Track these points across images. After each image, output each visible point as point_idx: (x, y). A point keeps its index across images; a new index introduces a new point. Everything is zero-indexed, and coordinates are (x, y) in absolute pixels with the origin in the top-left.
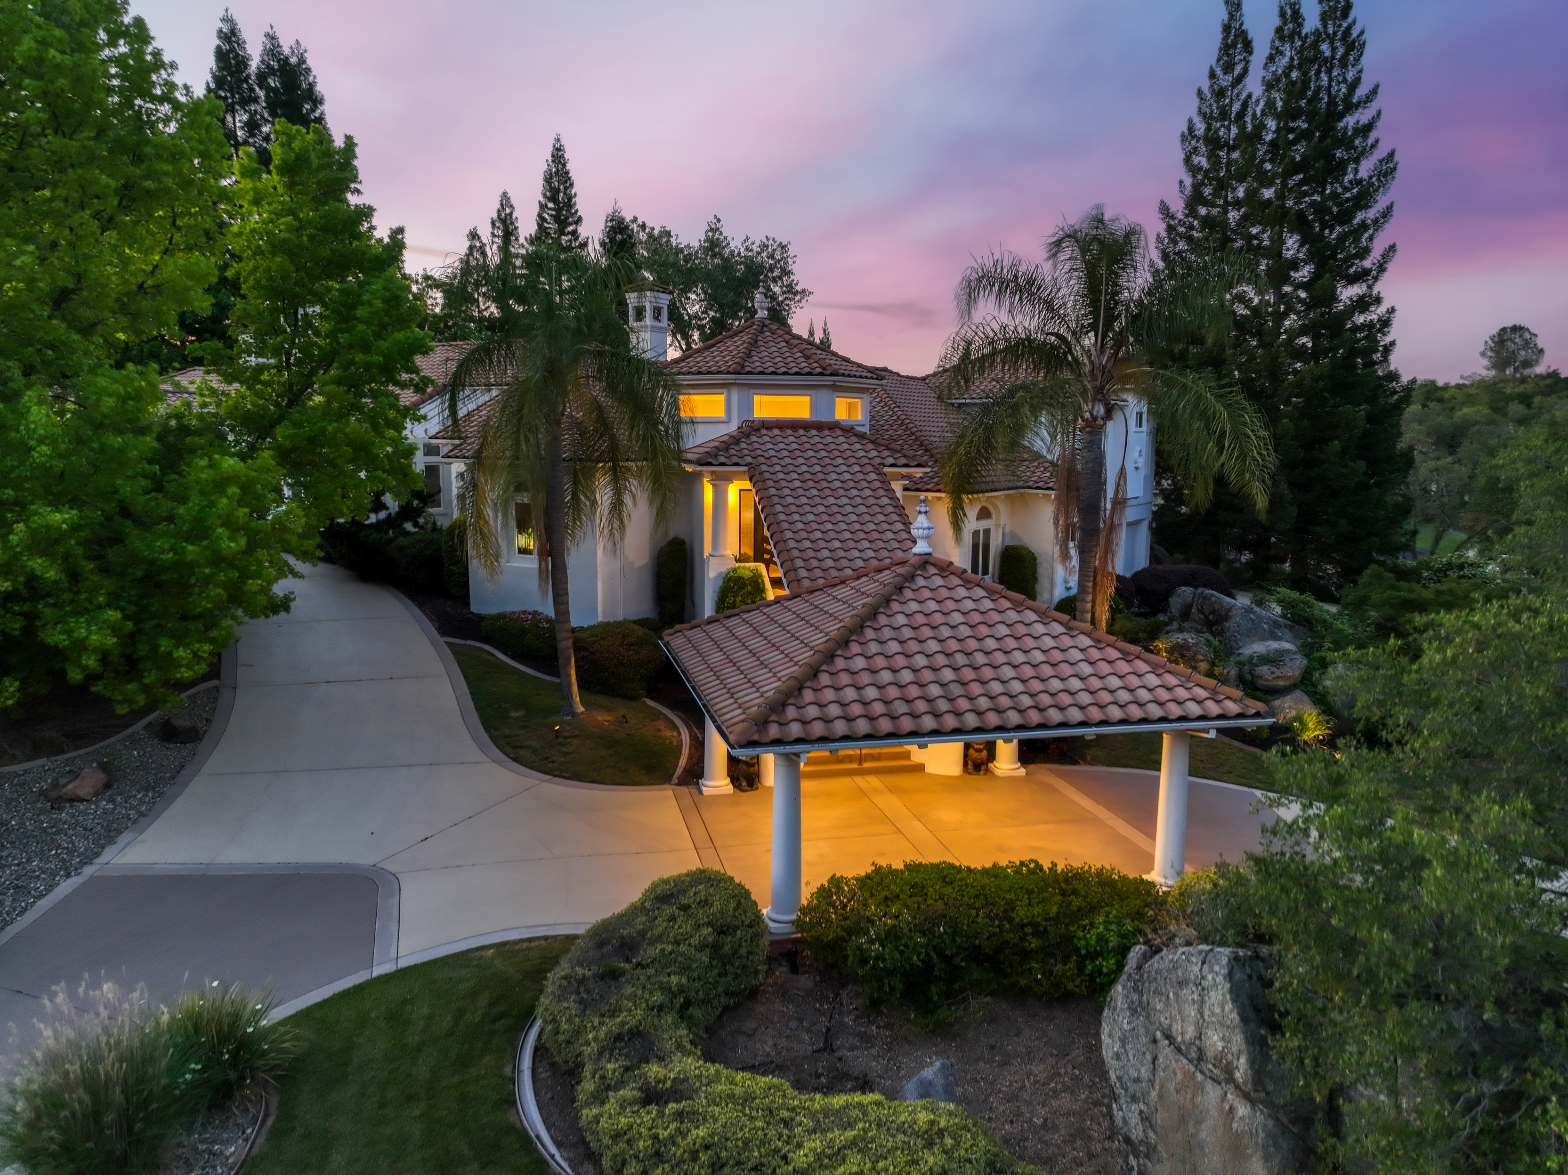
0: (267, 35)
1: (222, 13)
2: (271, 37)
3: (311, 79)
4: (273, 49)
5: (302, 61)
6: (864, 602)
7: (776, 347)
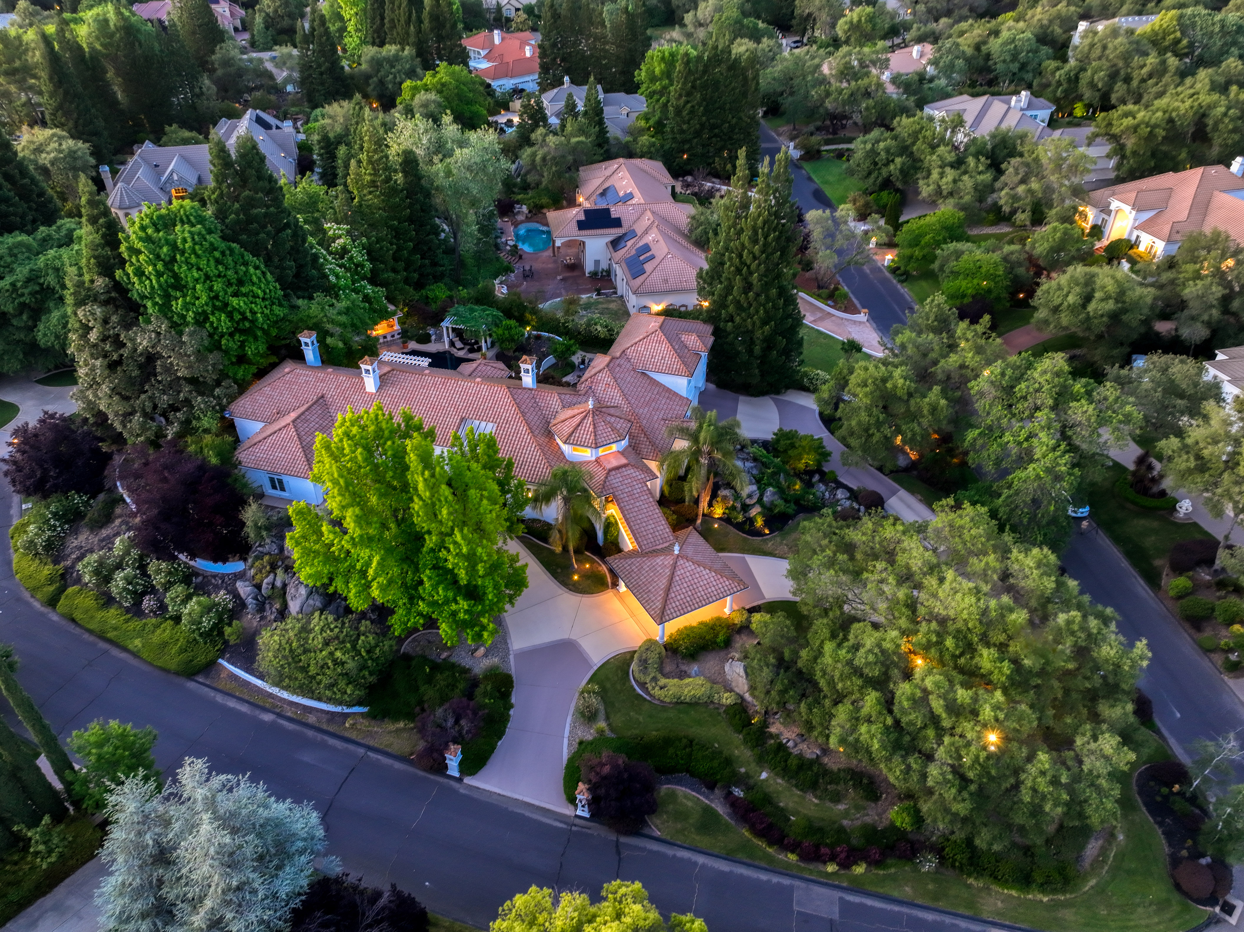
6: (668, 572)
7: (601, 426)
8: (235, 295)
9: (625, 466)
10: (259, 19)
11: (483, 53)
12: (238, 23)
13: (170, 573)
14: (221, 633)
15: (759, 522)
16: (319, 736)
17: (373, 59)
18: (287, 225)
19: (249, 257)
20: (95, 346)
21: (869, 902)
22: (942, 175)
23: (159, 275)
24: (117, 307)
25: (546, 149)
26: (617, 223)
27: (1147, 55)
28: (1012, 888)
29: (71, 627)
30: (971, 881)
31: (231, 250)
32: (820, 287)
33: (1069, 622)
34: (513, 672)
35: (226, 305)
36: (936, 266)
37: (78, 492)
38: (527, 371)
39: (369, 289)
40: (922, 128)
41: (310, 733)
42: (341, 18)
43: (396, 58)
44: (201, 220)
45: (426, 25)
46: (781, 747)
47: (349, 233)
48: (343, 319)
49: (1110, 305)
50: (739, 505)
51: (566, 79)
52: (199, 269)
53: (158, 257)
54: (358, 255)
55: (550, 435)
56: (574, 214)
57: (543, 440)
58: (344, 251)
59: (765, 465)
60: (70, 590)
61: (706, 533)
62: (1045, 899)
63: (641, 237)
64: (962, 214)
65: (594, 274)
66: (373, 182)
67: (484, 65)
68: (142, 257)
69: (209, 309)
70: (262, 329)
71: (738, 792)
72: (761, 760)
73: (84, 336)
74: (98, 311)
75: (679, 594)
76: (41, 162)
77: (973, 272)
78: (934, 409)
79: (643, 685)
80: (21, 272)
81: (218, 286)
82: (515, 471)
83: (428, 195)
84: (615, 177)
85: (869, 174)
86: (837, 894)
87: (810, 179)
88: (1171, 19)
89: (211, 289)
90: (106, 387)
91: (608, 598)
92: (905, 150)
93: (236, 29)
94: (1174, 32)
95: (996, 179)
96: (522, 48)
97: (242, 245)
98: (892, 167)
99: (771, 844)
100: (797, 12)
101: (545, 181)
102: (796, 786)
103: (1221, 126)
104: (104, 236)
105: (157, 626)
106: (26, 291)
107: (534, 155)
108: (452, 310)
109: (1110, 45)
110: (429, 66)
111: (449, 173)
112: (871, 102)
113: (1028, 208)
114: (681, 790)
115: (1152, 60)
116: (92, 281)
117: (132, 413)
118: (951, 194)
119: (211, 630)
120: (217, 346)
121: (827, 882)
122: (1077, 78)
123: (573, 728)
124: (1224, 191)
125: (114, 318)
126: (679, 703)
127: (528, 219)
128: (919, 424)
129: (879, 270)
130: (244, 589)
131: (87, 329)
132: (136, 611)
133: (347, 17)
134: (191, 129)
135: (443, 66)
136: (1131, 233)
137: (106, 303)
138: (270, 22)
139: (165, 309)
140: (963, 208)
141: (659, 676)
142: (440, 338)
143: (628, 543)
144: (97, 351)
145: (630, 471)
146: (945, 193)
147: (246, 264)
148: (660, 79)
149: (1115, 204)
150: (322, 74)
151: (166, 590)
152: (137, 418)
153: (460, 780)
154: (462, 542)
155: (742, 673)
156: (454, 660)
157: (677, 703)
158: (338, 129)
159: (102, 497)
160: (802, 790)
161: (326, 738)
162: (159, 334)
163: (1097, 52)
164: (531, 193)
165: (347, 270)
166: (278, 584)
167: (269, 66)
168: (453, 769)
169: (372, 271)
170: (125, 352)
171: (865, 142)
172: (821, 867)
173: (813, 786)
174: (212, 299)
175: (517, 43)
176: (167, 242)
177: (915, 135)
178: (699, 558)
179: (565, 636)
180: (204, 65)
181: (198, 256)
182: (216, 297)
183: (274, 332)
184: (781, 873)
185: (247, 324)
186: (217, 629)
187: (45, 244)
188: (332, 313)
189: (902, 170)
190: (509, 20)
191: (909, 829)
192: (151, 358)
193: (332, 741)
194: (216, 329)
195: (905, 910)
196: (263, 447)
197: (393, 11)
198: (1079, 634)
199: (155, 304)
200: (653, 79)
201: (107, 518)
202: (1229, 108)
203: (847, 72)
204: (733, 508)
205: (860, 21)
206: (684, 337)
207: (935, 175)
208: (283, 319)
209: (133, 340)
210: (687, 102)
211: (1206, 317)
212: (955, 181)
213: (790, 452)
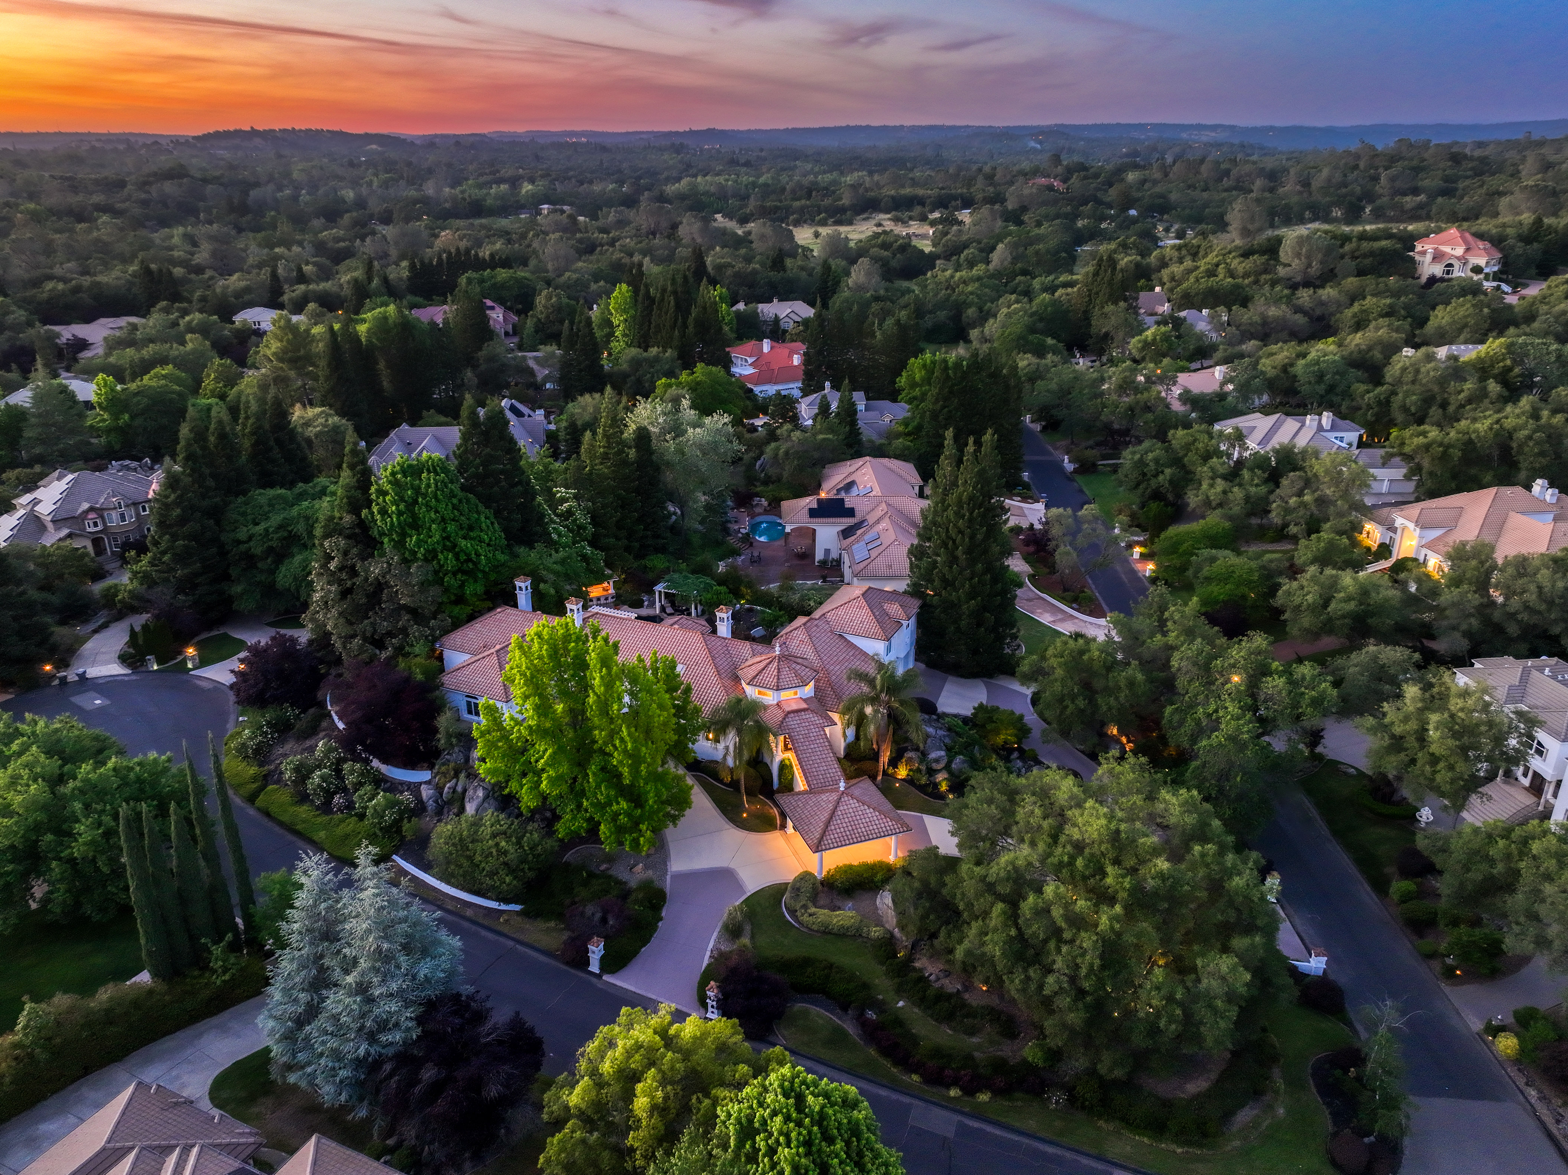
6: (831, 806)
7: (785, 671)
8: (464, 538)
9: (804, 710)
10: (530, 323)
11: (750, 360)
12: (510, 328)
13: (362, 774)
14: (399, 831)
15: (944, 787)
16: (474, 928)
17: (633, 359)
18: (520, 483)
19: (481, 507)
20: (333, 574)
21: (989, 1129)
22: (1212, 486)
23: (400, 513)
24: (358, 543)
25: (789, 444)
26: (851, 513)
27: (1465, 380)
28: (1144, 1135)
29: (265, 821)
30: (1101, 1123)
31: (468, 501)
32: (1065, 590)
33: (1203, 855)
34: (668, 890)
35: (455, 546)
36: (1190, 573)
37: (292, 705)
38: (722, 620)
39: (588, 550)
40: (1195, 440)
41: (466, 924)
42: (609, 324)
43: (657, 359)
44: (445, 470)
45: (691, 329)
46: (922, 980)
47: (576, 497)
48: (557, 567)
49: (1352, 606)
50: (923, 768)
51: (827, 384)
52: (437, 512)
53: (402, 499)
54: (581, 517)
55: (737, 679)
56: (809, 502)
57: (729, 683)
58: (569, 513)
59: (958, 734)
60: (270, 787)
61: (886, 789)
62: (1179, 1150)
63: (872, 526)
64: (1227, 524)
65: (823, 563)
66: (606, 454)
67: (749, 371)
68: (388, 498)
69: (439, 548)
70: (483, 572)
71: (871, 1015)
72: (900, 991)
73: (324, 566)
74: (343, 543)
75: (840, 825)
76: (307, 434)
77: (1225, 578)
78: (1131, 683)
79: (793, 912)
80: (276, 519)
81: (451, 527)
82: (693, 696)
83: (657, 469)
84: (859, 473)
85: (1138, 485)
86: (957, 1118)
87: (1081, 491)
88: (1501, 346)
89: (444, 530)
90: (334, 612)
91: (774, 838)
92: (1177, 462)
93: (507, 334)
94: (1504, 360)
95: (1271, 492)
96: (790, 357)
97: (479, 496)
98: (1161, 478)
99: (896, 1063)
100: (1093, 330)
101: (786, 475)
102: (932, 1016)
103: (1526, 449)
104: (358, 481)
105: (342, 821)
106: (276, 536)
107: (778, 449)
108: (667, 577)
109: (1423, 370)
110: (688, 365)
111: (680, 452)
112: (1150, 416)
113: (1302, 521)
114: (814, 1010)
115: (1469, 386)
116: (341, 518)
117: (354, 636)
118: (1220, 505)
119: (391, 826)
120: (440, 582)
121: (950, 1105)
122: (1388, 402)
123: (718, 942)
124: (1523, 513)
125: (355, 551)
126: (827, 932)
127: (766, 512)
128: (1117, 698)
129: (1139, 579)
130: (426, 793)
131: (329, 558)
132: (326, 808)
133: (616, 322)
134: (446, 416)
135: (700, 367)
136: (1418, 551)
137: (348, 537)
138: (540, 328)
139: (400, 545)
140: (1230, 518)
141: (810, 904)
142: (652, 604)
143: (801, 784)
144: (333, 577)
145: (809, 716)
146: (1214, 504)
147: (478, 513)
148: (921, 386)
149: (1399, 522)
150: (581, 371)
151: (356, 790)
152: (357, 641)
153: (599, 976)
154: (627, 739)
155: (891, 904)
156: (611, 872)
157: (824, 932)
158: (587, 417)
159: (312, 711)
160: (936, 1020)
161: (479, 929)
162: (390, 565)
163: (1409, 377)
164: (771, 487)
165: (570, 530)
166: (459, 789)
167: (532, 364)
168: (595, 968)
169: (594, 535)
170: (358, 581)
171: (1134, 453)
172: (944, 1091)
173: (948, 1017)
174: (444, 539)
175: (787, 351)
176: (412, 487)
177: (1187, 447)
178: (866, 799)
179: (724, 864)
180: (470, 361)
181: (437, 500)
182: (448, 538)
183: (493, 577)
184: (901, 1092)
185: (471, 565)
186: (396, 826)
187: (301, 496)
188: (549, 562)
189: (1171, 482)
190: (785, 332)
191: (1041, 1065)
192: (380, 586)
193: (484, 933)
194: (442, 566)
195: (1026, 1141)
196: (466, 672)
197: (660, 316)
198: (1213, 866)
199: (390, 541)
200: (913, 385)
201: (312, 731)
202: (1535, 431)
203: (1126, 386)
204: (919, 770)
205: (1154, 340)
206: (886, 606)
207: (1205, 486)
208: (503, 565)
209: (367, 571)
210: (944, 407)
211: (1464, 627)
212: (1225, 492)
213: (989, 727)
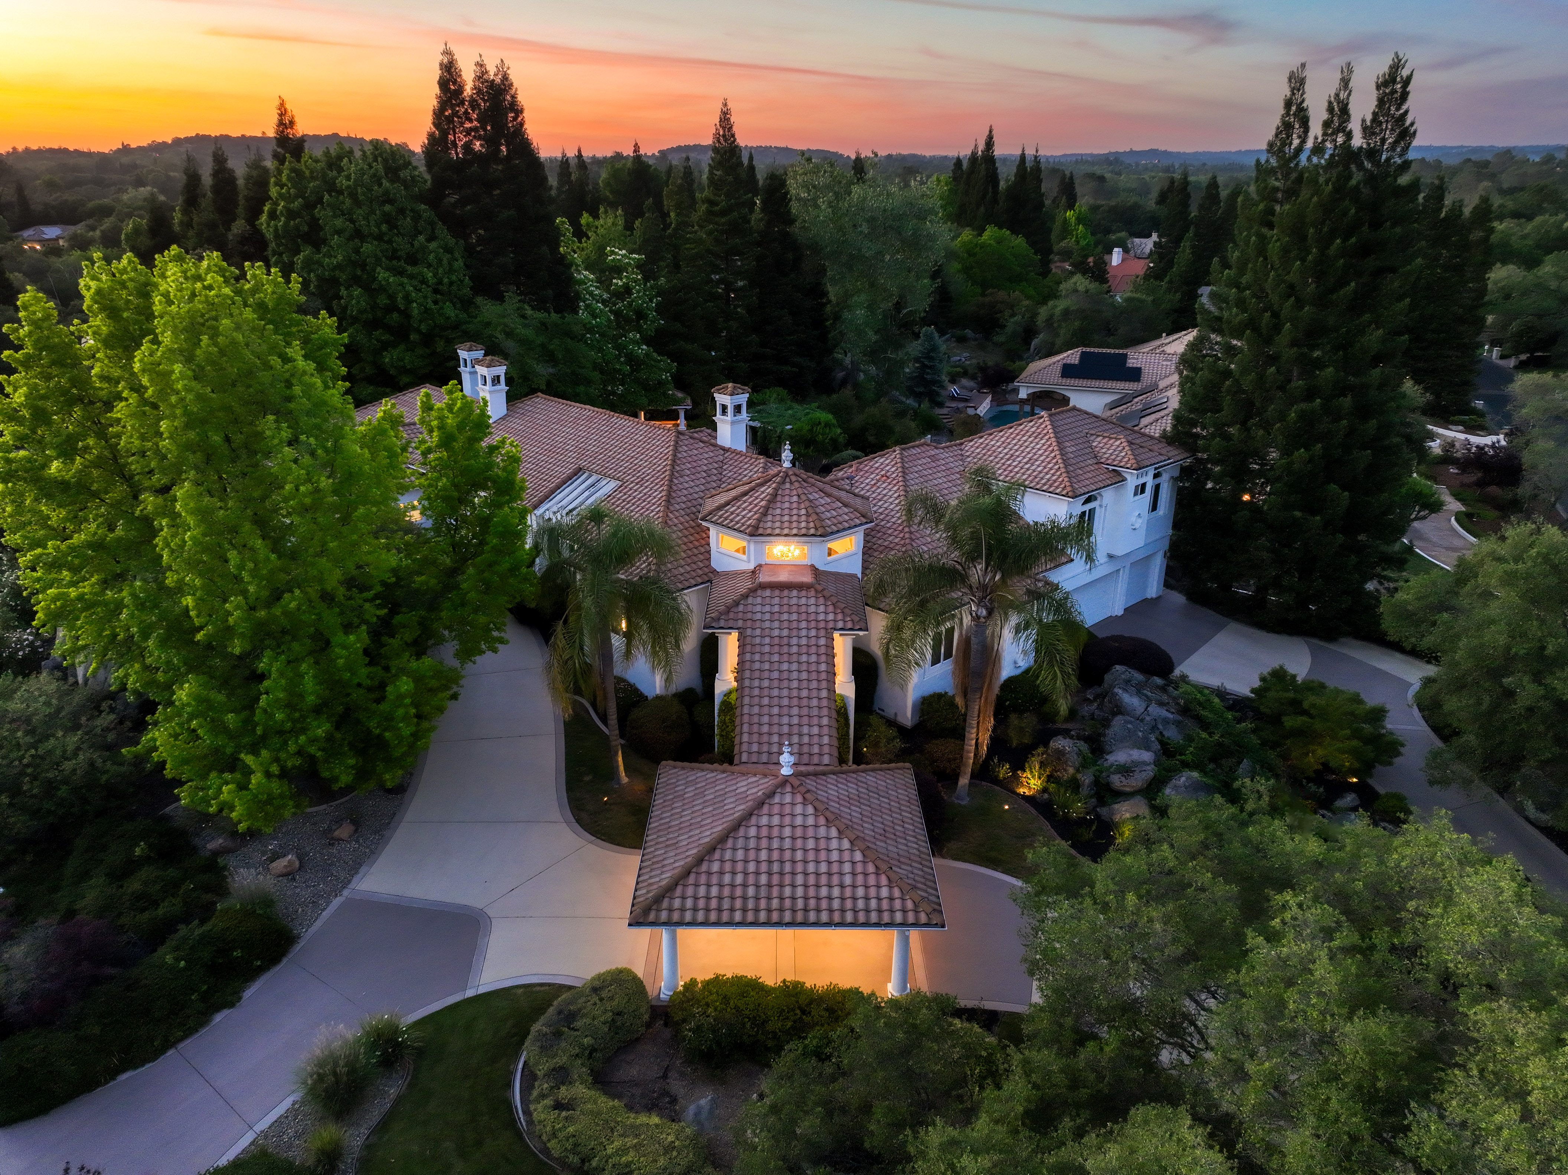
0: (478, 64)
1: (442, 48)
2: (480, 65)
3: (513, 92)
4: (482, 75)
5: (505, 77)
6: (740, 810)
7: (788, 501)
26: (1134, 375)
34: (308, 932)
38: (724, 410)
39: (642, 349)
47: (640, 265)
53: (301, 194)
54: (643, 299)
56: (1067, 355)
58: (626, 290)
59: (1206, 727)
63: (1162, 391)
175: (1142, 263)
179: (479, 903)
213: (1290, 722)
